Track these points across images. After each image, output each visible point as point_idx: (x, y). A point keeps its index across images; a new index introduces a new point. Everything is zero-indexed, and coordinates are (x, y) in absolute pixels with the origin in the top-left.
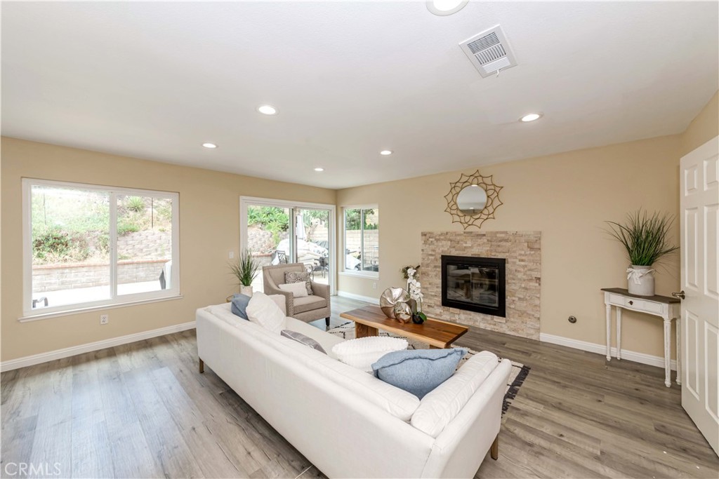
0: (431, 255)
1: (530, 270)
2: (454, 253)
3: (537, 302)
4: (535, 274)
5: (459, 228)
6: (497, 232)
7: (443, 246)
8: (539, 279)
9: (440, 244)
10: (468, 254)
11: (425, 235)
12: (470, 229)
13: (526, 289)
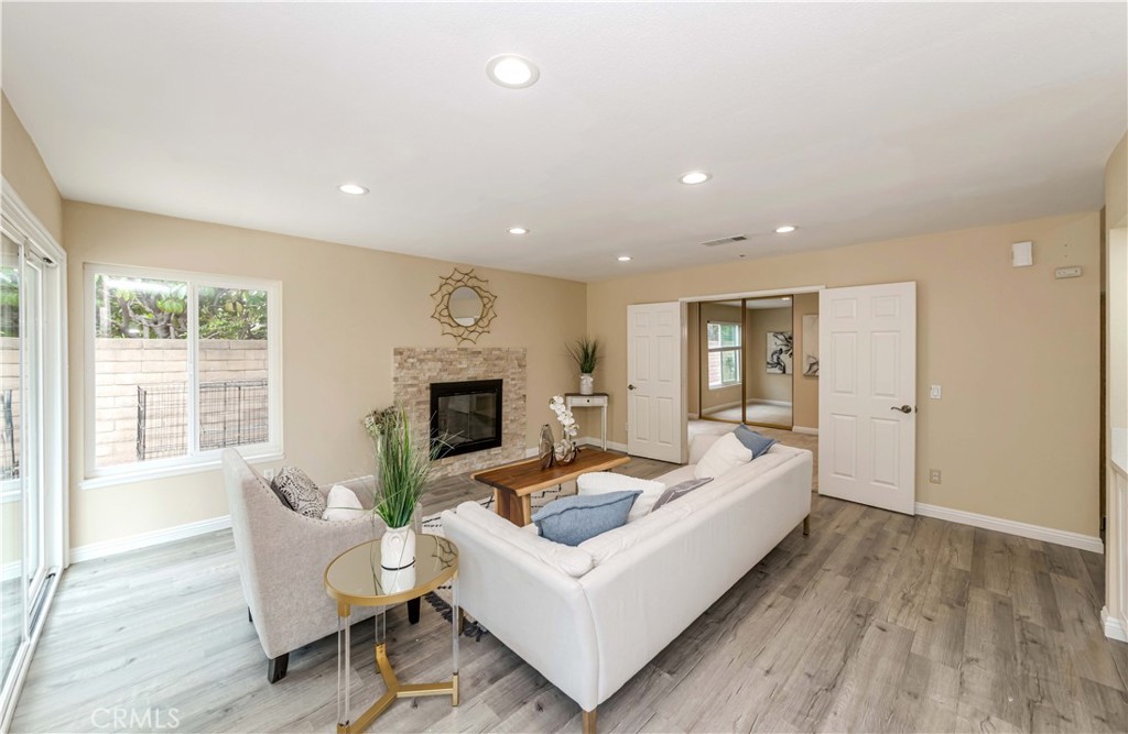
0: (411, 385)
1: (519, 388)
2: (447, 378)
3: (524, 420)
4: (522, 392)
5: (451, 343)
6: (493, 349)
7: (429, 370)
8: (524, 396)
9: (426, 367)
10: (463, 377)
11: (401, 353)
12: (466, 344)
13: (515, 408)
